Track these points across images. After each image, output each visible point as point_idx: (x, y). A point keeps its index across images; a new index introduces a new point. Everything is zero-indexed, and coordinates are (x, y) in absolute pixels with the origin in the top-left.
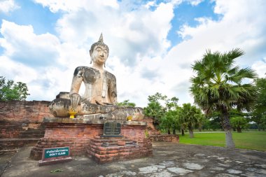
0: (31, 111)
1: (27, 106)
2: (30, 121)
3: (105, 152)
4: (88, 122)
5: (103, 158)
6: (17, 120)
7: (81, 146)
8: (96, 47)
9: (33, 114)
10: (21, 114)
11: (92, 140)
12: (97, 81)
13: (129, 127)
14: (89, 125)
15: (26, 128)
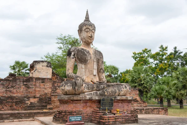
0: (28, 87)
1: (25, 83)
2: (29, 96)
3: (107, 119)
4: (90, 98)
5: (107, 122)
6: (19, 95)
7: (87, 116)
8: (85, 28)
9: (30, 90)
10: (22, 90)
11: (93, 111)
12: (88, 62)
13: (119, 101)
14: (91, 100)
15: (29, 102)
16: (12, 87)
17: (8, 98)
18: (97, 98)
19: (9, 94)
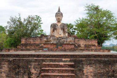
2: (42, 43)
9: (42, 41)
10: (39, 41)
12: (57, 29)
13: (65, 44)
14: (53, 44)
15: (41, 46)
16: (35, 40)
17: (34, 44)
18: (55, 43)
19: (34, 43)
